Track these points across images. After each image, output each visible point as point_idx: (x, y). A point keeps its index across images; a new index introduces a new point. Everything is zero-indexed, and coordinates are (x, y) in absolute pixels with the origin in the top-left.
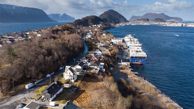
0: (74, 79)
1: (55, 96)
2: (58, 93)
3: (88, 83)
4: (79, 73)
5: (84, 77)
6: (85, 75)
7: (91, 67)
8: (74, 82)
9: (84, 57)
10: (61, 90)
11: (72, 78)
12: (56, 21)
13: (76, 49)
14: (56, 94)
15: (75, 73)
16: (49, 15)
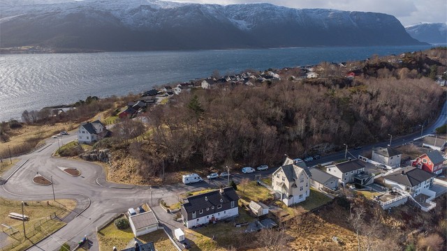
0: (291, 196)
1: (204, 220)
2: (217, 216)
3: (327, 224)
4: (321, 186)
5: (331, 203)
6: (336, 198)
7: (387, 182)
8: (289, 206)
9: (386, 150)
10: (233, 212)
11: (287, 195)
12: (427, 44)
13: (384, 121)
14: (210, 216)
15: (297, 182)
16: (410, 28)
